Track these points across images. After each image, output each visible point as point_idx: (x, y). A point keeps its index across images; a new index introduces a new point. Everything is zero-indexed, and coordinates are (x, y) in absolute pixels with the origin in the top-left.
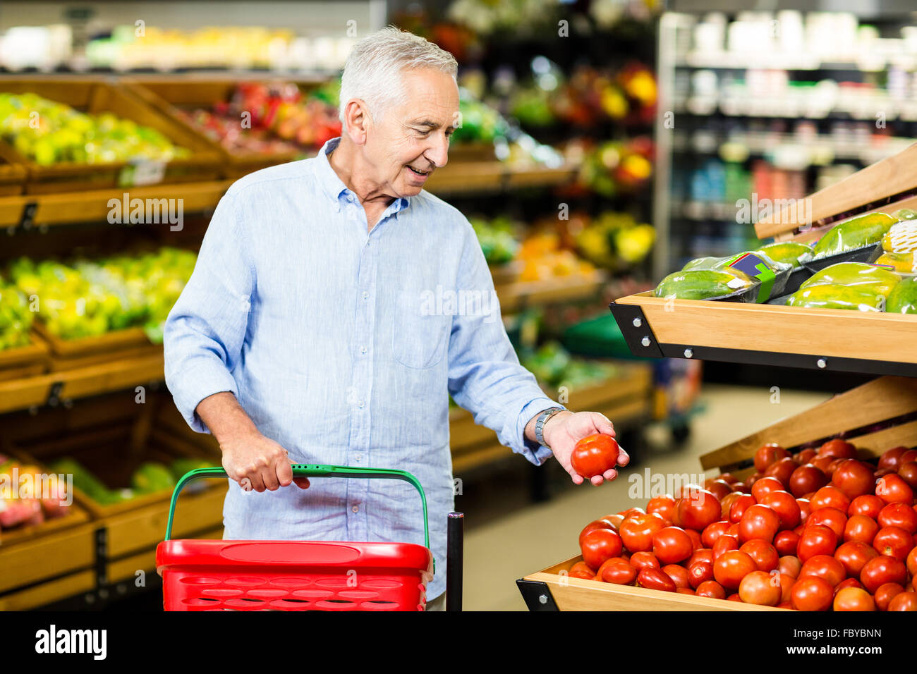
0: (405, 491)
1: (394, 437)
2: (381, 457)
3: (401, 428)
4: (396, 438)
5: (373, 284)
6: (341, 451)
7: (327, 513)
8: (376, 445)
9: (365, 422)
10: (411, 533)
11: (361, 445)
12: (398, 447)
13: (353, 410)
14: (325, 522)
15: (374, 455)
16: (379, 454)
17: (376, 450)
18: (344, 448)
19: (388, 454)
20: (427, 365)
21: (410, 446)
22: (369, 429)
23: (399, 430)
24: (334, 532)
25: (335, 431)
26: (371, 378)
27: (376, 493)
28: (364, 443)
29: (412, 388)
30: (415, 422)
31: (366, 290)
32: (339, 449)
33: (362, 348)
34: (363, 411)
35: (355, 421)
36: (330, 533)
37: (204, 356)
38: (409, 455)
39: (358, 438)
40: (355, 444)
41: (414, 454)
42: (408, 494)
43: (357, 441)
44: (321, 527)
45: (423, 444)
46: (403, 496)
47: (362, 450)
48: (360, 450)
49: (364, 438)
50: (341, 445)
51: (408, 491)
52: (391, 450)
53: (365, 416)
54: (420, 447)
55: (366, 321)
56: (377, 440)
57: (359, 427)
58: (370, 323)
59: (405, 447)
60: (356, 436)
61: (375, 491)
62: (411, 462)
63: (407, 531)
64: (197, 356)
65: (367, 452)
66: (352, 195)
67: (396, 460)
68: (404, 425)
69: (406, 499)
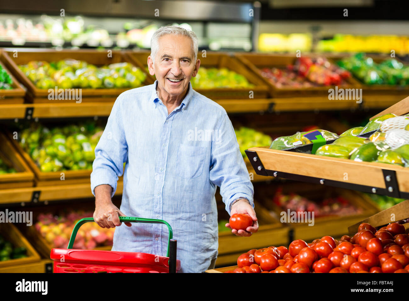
0: (179, 232)
1: (174, 208)
2: (168, 217)
3: (177, 205)
4: (175, 208)
5: (168, 141)
6: (150, 213)
7: (145, 239)
8: (165, 212)
9: (160, 201)
10: (182, 251)
11: (158, 211)
12: (176, 213)
13: (155, 196)
14: (145, 243)
15: (165, 216)
16: (167, 216)
17: (165, 214)
18: (152, 212)
19: (171, 216)
20: (193, 177)
21: (182, 213)
22: (162, 204)
23: (176, 205)
24: (148, 247)
25: (148, 204)
26: (164, 182)
27: (166, 233)
28: (160, 211)
29: (184, 187)
30: (186, 202)
31: (164, 143)
32: (149, 212)
33: (161, 168)
34: (159, 196)
35: (155, 200)
36: (147, 248)
37: (103, 168)
38: (182, 217)
39: (157, 208)
40: (156, 211)
41: (184, 216)
42: (181, 234)
43: (157, 209)
44: (143, 245)
45: (190, 212)
46: (178, 234)
47: (159, 213)
48: (158, 213)
49: (160, 208)
50: (151, 210)
51: (181, 232)
52: (172, 214)
53: (160, 198)
54: (189, 214)
55: (163, 157)
56: (165, 209)
57: (157, 203)
58: (165, 158)
59: (180, 213)
60: (156, 207)
61: (165, 232)
62: (183, 220)
63: (180, 250)
64: (100, 168)
65: (161, 214)
66: (160, 101)
67: (175, 219)
68: (179, 203)
69: (180, 236)
